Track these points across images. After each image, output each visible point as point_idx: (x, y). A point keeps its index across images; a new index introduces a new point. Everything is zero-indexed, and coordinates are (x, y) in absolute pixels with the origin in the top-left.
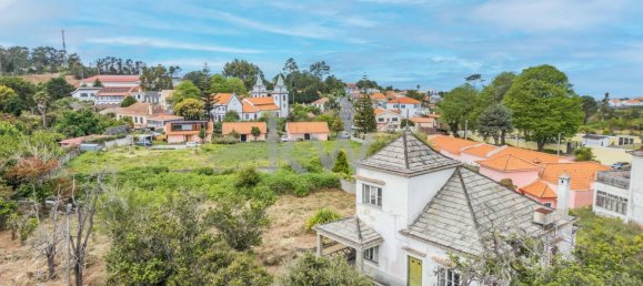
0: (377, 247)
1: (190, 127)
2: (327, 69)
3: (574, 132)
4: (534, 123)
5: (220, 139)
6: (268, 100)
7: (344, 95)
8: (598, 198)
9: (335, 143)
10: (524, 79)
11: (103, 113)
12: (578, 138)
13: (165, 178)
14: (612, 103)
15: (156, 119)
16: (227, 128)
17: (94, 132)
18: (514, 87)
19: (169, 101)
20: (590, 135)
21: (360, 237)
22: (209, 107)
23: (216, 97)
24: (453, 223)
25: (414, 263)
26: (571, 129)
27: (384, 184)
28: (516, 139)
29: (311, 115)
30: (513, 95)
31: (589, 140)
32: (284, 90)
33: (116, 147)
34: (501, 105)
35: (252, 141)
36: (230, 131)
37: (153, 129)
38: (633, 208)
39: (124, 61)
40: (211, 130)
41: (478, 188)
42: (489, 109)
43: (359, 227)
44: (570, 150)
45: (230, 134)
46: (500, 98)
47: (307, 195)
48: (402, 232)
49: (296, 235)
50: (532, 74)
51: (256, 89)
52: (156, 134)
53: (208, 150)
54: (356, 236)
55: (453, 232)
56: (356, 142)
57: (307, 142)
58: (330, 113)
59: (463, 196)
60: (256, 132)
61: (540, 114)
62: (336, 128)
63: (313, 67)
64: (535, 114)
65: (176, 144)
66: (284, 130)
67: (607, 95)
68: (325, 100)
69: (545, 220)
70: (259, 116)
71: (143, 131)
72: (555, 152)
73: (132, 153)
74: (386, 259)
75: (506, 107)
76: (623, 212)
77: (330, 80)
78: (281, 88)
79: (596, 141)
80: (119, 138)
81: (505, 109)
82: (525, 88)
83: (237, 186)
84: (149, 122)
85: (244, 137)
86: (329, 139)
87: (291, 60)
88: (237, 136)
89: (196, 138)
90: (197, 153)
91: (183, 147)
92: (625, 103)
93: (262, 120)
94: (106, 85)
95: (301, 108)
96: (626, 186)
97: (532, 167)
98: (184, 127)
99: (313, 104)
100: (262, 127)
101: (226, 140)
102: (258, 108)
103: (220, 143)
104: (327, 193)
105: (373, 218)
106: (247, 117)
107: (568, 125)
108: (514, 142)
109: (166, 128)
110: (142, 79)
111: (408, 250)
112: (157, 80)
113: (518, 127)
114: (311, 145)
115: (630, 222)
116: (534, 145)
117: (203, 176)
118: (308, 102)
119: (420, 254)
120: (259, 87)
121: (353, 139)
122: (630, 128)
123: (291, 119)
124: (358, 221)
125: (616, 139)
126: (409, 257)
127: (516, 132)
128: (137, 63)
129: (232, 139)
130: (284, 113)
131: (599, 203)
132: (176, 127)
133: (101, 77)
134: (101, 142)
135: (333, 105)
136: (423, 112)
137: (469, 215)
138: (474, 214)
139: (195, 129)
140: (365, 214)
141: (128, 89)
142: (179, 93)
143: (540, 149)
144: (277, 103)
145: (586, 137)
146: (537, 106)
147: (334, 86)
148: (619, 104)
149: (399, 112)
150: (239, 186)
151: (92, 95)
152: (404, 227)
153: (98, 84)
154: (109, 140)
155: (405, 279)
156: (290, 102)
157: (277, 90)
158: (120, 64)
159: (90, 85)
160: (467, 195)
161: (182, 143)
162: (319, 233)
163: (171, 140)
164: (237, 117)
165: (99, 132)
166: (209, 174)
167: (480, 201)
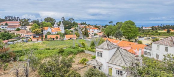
0: (101, 66)
1: (38, 37)
2: (73, 20)
3: (136, 37)
4: (128, 34)
5: (47, 40)
6: (58, 29)
7: (78, 27)
8: (145, 53)
9: (78, 40)
10: (125, 24)
11: (11, 32)
12: (138, 38)
13: (38, 51)
14: (143, 28)
15: (27, 34)
16: (49, 37)
17: (10, 39)
18: (123, 26)
19: (30, 29)
20: (140, 37)
21: (98, 64)
22: (42, 31)
23: (44, 28)
24: (118, 60)
25: (110, 69)
26: (136, 36)
27: (103, 52)
28: (123, 38)
29: (71, 32)
30: (123, 28)
31: (140, 38)
32: (63, 26)
33: (17, 42)
34: (120, 30)
35: (56, 40)
36: (50, 37)
37: (27, 37)
38: (153, 55)
39: (13, 17)
40: (44, 37)
41: (123, 52)
42: (117, 31)
43: (97, 62)
44: (136, 41)
45: (50, 38)
46: (119, 28)
47: (77, 54)
48: (107, 62)
49: (77, 64)
50: (127, 23)
51: (55, 26)
52: (28, 39)
53: (45, 43)
54: (97, 64)
55: (119, 62)
56: (84, 40)
57: (71, 40)
58: (76, 32)
59: (120, 54)
60: (57, 38)
61: (129, 32)
62: (78, 36)
63: (69, 19)
64: (128, 32)
65: (34, 41)
66: (64, 37)
67: (142, 26)
68: (74, 28)
69: (137, 58)
70: (56, 33)
71: (24, 38)
72: (133, 41)
73: (23, 44)
74: (103, 69)
75: (121, 30)
76: (150, 56)
77: (74, 23)
78: (62, 25)
79: (141, 38)
80: (18, 40)
81: (121, 31)
82: (125, 26)
83: (58, 53)
84: (25, 35)
85: (53, 39)
86: (76, 39)
87: (63, 17)
88: (52, 39)
89: (40, 40)
90: (42, 44)
91: (37, 42)
92: (147, 28)
93: (57, 34)
94: (9, 24)
95: (67, 31)
96: (151, 50)
97: (129, 46)
98: (37, 37)
99: (70, 30)
100: (58, 36)
101: (49, 40)
102: (56, 31)
103: (47, 41)
104: (81, 54)
105: (100, 60)
106: (53, 33)
107: (135, 35)
108: (123, 39)
109: (31, 37)
110: (20, 23)
111: (109, 66)
112: (25, 23)
113: (124, 36)
114: (72, 41)
115: (152, 58)
116: (128, 40)
117: (48, 50)
118: (69, 29)
119: (112, 67)
120: (56, 25)
121: (83, 39)
122: (149, 35)
123: (66, 34)
124: (96, 60)
125: (146, 38)
126: (109, 68)
127: (123, 36)
128: (17, 18)
129: (51, 40)
130: (63, 32)
131: (145, 54)
132: (34, 37)
133: (7, 22)
134: (13, 41)
135: (76, 30)
136: (99, 31)
137: (122, 58)
138: (123, 58)
139: (40, 37)
140: (98, 59)
141: (16, 26)
142: (33, 27)
143: (129, 41)
144: (61, 29)
145: (139, 37)
146: (128, 31)
147: (75, 24)
148: (145, 29)
149: (93, 31)
150: (59, 53)
151: (6, 27)
152: (108, 61)
153: (6, 24)
154: (15, 41)
155: (108, 73)
156: (64, 29)
157: (61, 26)
158: (12, 18)
159: (4, 24)
160: (121, 54)
161: (36, 41)
162: (87, 64)
163: (33, 40)
164: (50, 33)
165: (11, 38)
166: (49, 50)
167: (124, 55)
